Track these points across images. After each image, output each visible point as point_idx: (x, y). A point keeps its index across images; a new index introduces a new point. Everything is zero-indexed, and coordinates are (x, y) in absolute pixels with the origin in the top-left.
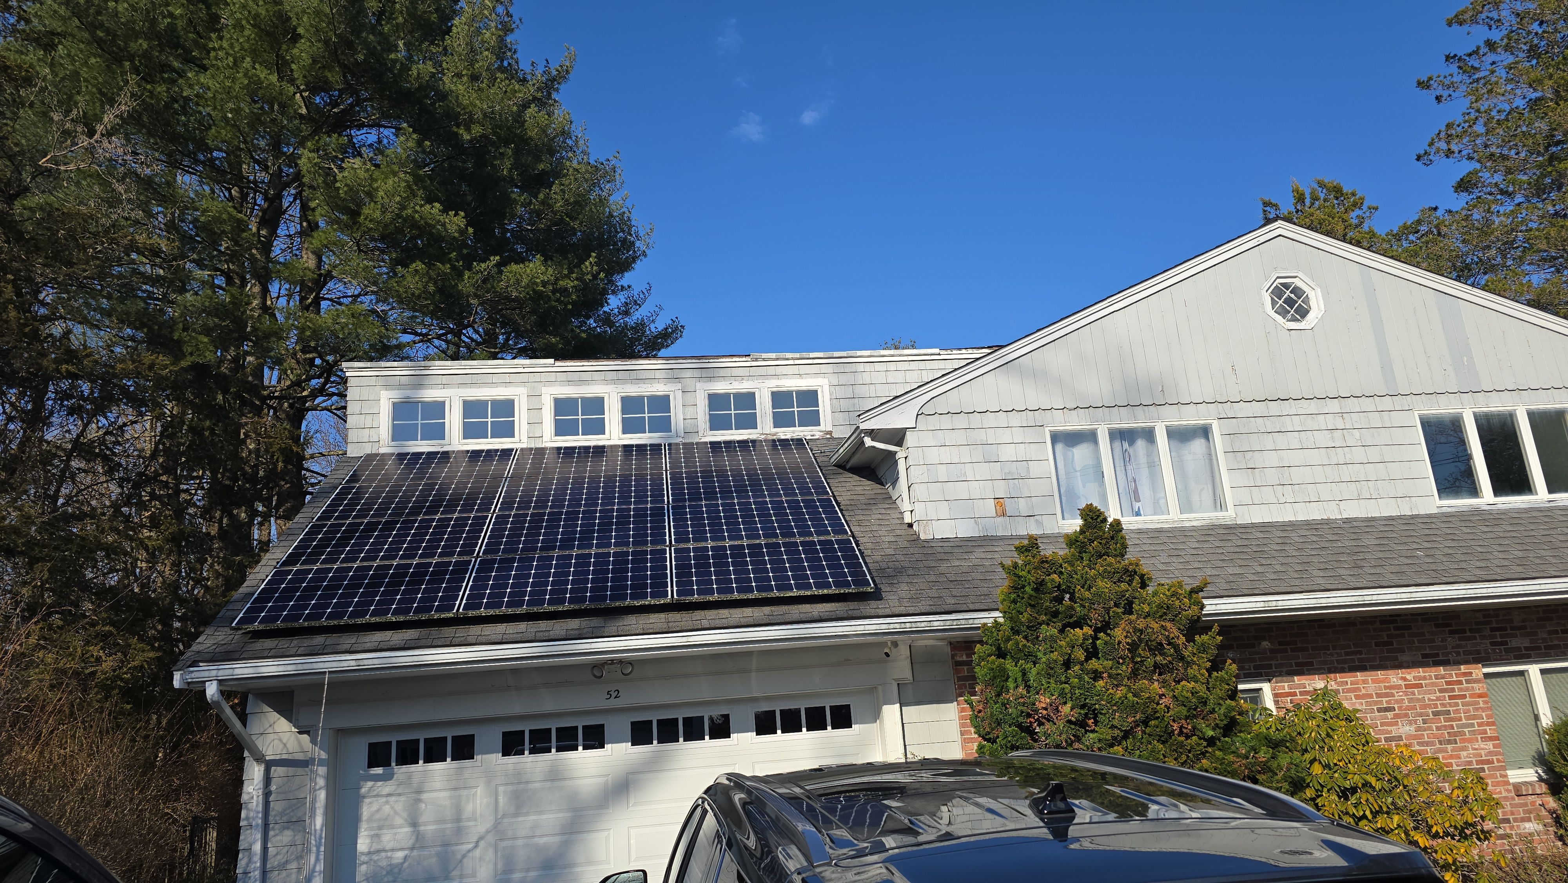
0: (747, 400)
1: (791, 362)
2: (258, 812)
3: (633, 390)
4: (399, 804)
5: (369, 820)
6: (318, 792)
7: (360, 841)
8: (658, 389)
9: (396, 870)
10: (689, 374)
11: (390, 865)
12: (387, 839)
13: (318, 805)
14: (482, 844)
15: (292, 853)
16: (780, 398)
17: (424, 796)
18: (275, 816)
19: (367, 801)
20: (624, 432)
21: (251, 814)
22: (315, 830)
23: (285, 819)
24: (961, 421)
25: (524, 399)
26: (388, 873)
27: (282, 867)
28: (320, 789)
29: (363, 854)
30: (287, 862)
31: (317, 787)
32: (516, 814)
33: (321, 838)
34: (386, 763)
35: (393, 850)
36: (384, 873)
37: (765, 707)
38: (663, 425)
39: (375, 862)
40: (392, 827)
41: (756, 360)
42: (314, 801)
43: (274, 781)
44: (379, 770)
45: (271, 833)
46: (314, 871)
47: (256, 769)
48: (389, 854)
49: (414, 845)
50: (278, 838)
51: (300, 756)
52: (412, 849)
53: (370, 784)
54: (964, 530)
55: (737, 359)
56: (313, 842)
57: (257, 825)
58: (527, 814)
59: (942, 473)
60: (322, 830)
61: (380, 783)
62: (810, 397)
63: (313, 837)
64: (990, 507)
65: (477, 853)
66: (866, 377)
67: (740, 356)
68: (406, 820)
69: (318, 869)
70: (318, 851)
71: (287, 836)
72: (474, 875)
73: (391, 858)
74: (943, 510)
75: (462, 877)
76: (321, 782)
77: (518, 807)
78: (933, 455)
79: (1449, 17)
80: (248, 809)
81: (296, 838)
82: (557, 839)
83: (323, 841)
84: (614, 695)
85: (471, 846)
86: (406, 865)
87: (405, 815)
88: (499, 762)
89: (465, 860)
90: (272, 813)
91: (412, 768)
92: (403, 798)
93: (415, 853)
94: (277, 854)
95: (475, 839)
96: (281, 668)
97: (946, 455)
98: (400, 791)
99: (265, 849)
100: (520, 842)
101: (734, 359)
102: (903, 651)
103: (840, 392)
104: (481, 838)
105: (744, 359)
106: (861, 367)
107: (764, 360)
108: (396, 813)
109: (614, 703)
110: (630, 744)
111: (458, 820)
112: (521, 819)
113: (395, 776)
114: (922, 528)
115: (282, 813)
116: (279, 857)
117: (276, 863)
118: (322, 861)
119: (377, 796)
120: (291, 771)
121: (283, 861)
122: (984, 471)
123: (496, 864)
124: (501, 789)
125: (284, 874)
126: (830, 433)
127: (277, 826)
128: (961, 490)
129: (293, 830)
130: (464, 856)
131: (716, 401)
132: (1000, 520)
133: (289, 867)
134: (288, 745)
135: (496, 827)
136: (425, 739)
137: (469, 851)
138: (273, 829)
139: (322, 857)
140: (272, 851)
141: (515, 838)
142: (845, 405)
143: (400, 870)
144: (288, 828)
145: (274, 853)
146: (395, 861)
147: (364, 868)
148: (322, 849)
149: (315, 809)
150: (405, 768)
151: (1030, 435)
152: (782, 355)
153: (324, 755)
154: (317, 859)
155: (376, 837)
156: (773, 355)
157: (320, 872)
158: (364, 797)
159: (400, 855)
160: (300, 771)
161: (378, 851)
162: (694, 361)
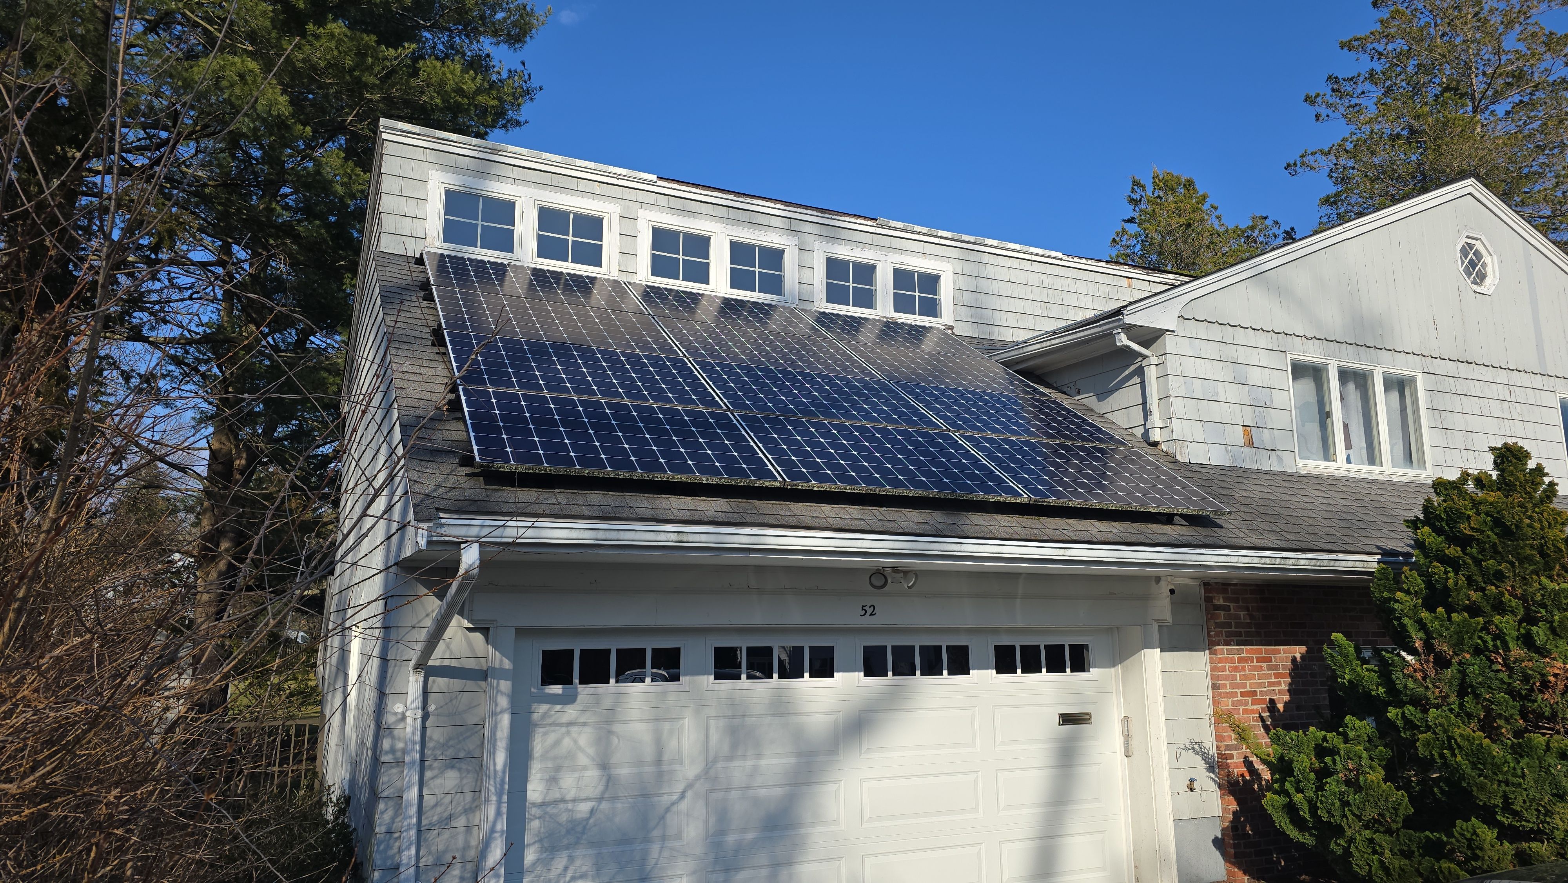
0: (866, 272)
1: (917, 237)
2: (414, 743)
3: (747, 235)
4: (584, 738)
5: (544, 757)
6: (499, 717)
7: (530, 787)
8: (772, 239)
9: (579, 829)
10: (808, 228)
11: (571, 821)
12: (569, 784)
13: (499, 734)
14: (689, 794)
15: (458, 804)
16: (902, 277)
17: (616, 728)
18: (434, 749)
19: (540, 730)
20: (732, 287)
21: (400, 745)
22: (495, 771)
23: (450, 753)
24: (1216, 332)
25: (616, 219)
26: (568, 832)
27: (446, 822)
28: (501, 712)
29: (534, 804)
30: (451, 817)
31: (498, 709)
32: (730, 758)
33: (503, 782)
34: (566, 680)
35: (574, 801)
36: (563, 831)
37: (1005, 641)
38: (774, 284)
39: (551, 816)
40: (573, 769)
41: (882, 226)
42: (494, 729)
43: (432, 697)
44: (557, 689)
45: (428, 774)
46: (493, 830)
47: (412, 678)
48: (570, 806)
49: (603, 793)
50: (438, 781)
51: (471, 664)
52: (600, 799)
53: (544, 707)
54: (1216, 457)
55: (862, 221)
56: (492, 789)
57: (413, 763)
58: (744, 757)
59: (1198, 389)
60: (504, 772)
61: (558, 707)
62: (931, 282)
63: (492, 782)
64: (1237, 436)
65: (684, 806)
66: (991, 271)
67: (865, 218)
68: (593, 759)
69: (499, 827)
70: (499, 802)
71: (451, 779)
72: (679, 836)
73: (572, 811)
74: (1196, 431)
75: (664, 838)
76: (503, 702)
77: (734, 746)
78: (1191, 367)
79: (1344, 41)
80: (393, 738)
81: (465, 781)
82: (779, 792)
83: (506, 787)
84: (869, 611)
85: (675, 797)
86: (591, 821)
87: (591, 751)
88: (711, 687)
89: (668, 816)
90: (430, 745)
91: (601, 688)
92: (588, 729)
93: (604, 805)
94: (436, 805)
95: (680, 788)
96: (575, 534)
97: (1204, 369)
98: (583, 719)
99: (421, 796)
100: (734, 795)
101: (859, 221)
102: (1164, 589)
103: (963, 283)
104: (689, 786)
105: (869, 223)
106: (986, 258)
107: (890, 228)
108: (580, 749)
109: (868, 621)
110: (862, 674)
111: (658, 762)
112: (736, 763)
113: (579, 697)
114: (1178, 449)
115: (444, 746)
116: (439, 810)
117: (435, 818)
118: (505, 817)
119: (554, 724)
120: (456, 684)
121: (446, 814)
122: (1232, 393)
123: (706, 822)
124: (712, 722)
125: (446, 834)
126: (951, 328)
127: (436, 764)
128: (1216, 412)
129: (459, 770)
130: (668, 810)
131: (835, 267)
132: (1247, 450)
133: (454, 824)
134: (452, 646)
135: (708, 772)
136: (618, 650)
137: (673, 804)
138: (430, 766)
139: (504, 809)
140: (428, 800)
141: (728, 789)
142: (967, 298)
143: (584, 827)
144: (453, 767)
145: (432, 803)
146: (579, 816)
147: (535, 824)
148: (505, 798)
149: (495, 740)
150: (591, 688)
151: (1274, 360)
152: (910, 226)
153: (507, 664)
154: (498, 813)
155: (552, 780)
156: (900, 225)
157: (502, 831)
158: (536, 725)
159: (584, 808)
160: (470, 684)
161: (556, 802)
162: (815, 213)
